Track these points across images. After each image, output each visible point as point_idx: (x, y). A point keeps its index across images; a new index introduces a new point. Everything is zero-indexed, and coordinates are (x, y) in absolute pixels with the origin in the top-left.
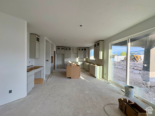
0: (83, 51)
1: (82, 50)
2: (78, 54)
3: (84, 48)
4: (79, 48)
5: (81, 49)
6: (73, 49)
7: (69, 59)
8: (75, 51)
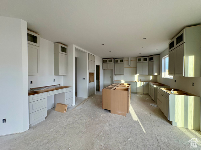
0: (146, 63)
1: (145, 60)
2: (136, 67)
3: (148, 56)
4: (138, 58)
5: (142, 59)
6: (128, 61)
7: (122, 76)
8: (132, 63)
